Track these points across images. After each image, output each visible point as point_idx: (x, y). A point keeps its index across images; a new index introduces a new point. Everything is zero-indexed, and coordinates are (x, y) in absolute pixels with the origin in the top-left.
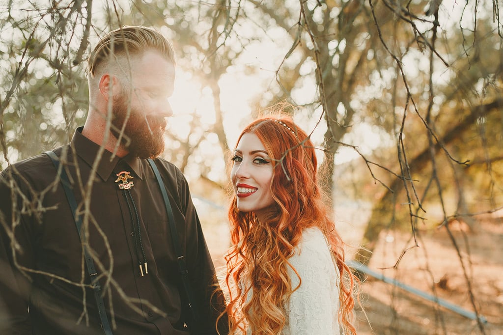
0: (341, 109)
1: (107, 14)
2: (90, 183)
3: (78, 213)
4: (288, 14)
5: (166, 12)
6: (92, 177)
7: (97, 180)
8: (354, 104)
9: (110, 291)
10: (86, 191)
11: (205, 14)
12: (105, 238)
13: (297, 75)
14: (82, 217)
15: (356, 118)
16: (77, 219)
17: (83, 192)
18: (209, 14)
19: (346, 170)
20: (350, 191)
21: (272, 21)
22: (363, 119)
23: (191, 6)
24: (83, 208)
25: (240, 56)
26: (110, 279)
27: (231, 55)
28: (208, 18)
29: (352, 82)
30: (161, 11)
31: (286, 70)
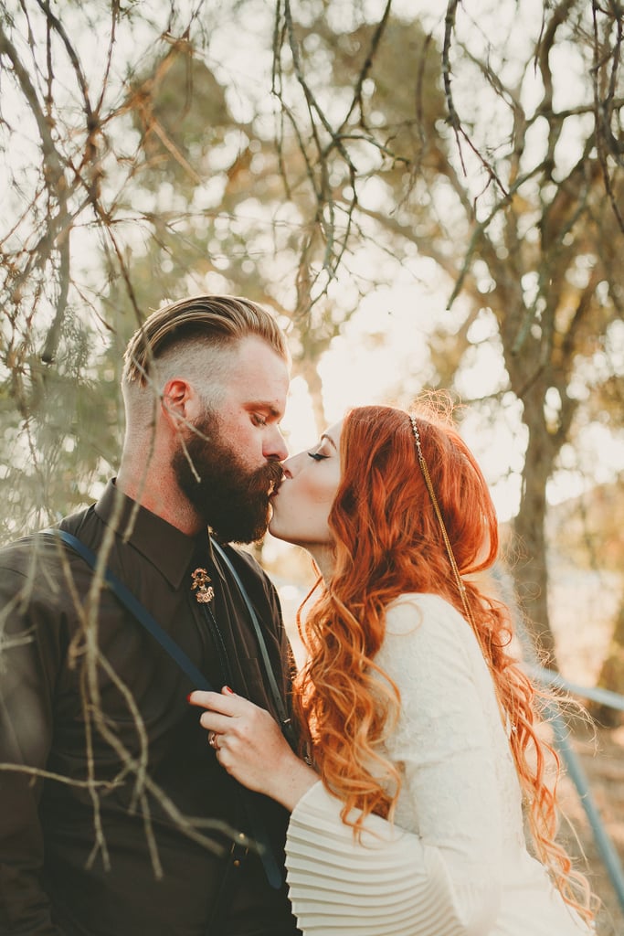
0: (553, 399)
1: (105, 257)
2: (94, 594)
3: (73, 651)
4: (439, 231)
5: (213, 248)
6: (98, 583)
7: (109, 585)
8: (576, 390)
9: (144, 801)
10: (87, 611)
11: (285, 243)
12: (129, 696)
13: (464, 344)
14: (81, 659)
15: (582, 415)
16: (72, 664)
17: (81, 613)
18: (292, 243)
19: (571, 516)
20: (582, 556)
21: (411, 247)
22: (593, 417)
23: (259, 232)
24: (83, 642)
25: (353, 317)
26: (142, 778)
27: (337, 316)
28: (291, 252)
29: (568, 348)
30: (204, 246)
31: (441, 334)
